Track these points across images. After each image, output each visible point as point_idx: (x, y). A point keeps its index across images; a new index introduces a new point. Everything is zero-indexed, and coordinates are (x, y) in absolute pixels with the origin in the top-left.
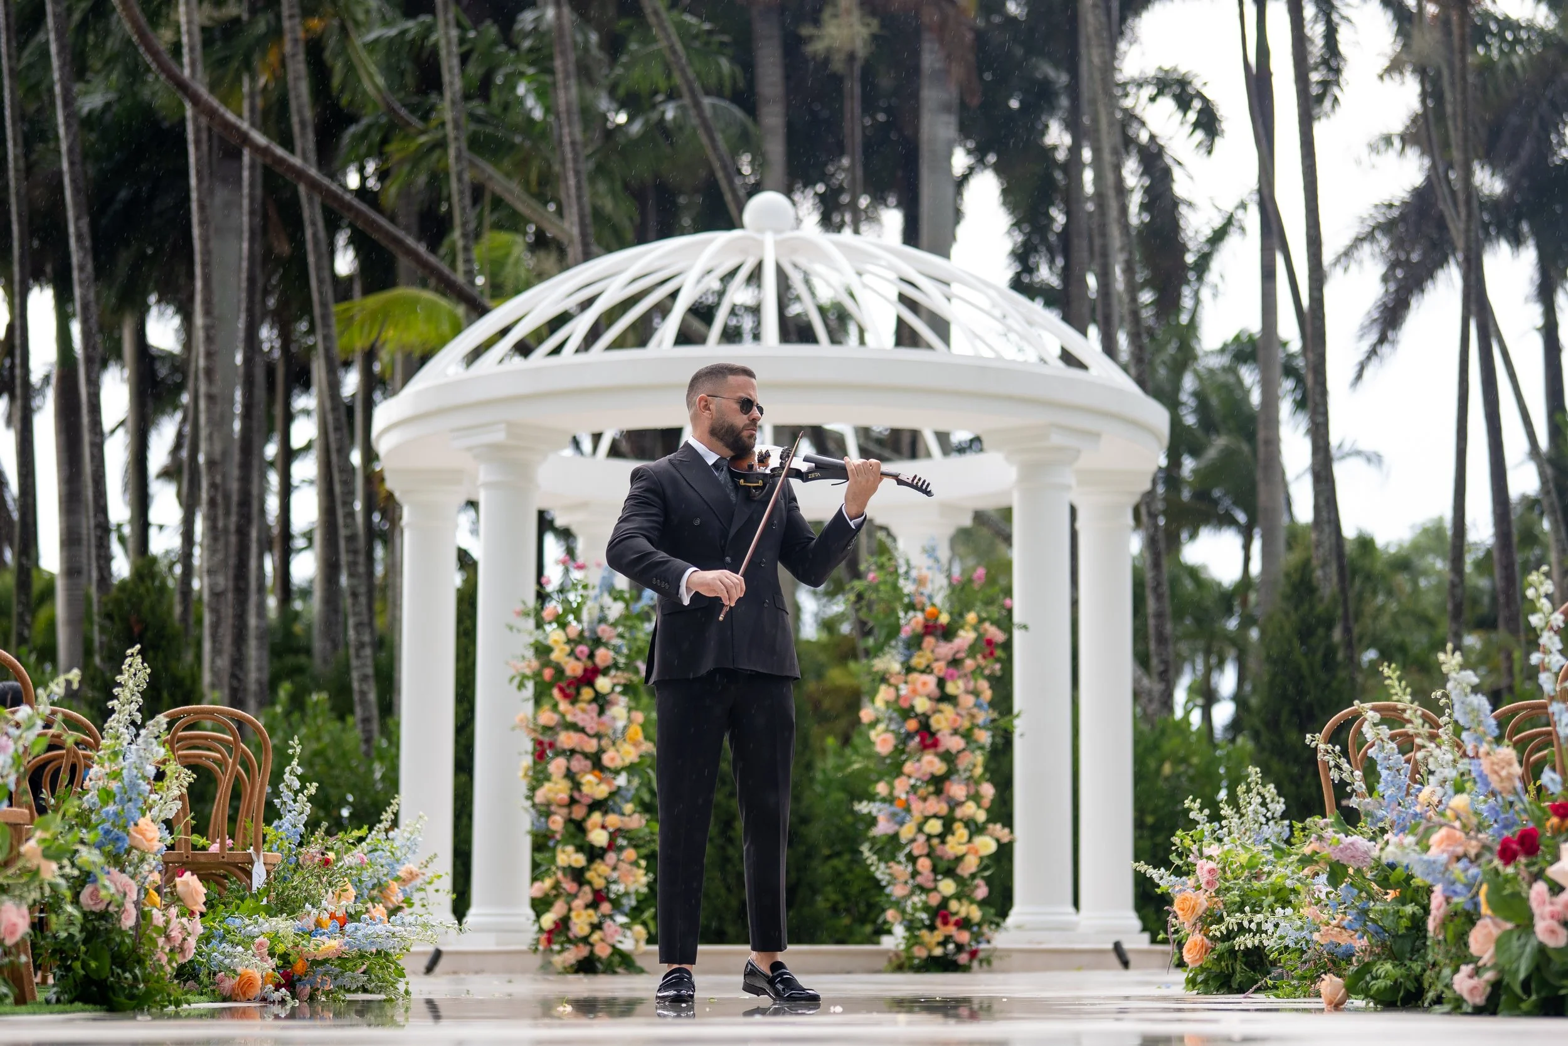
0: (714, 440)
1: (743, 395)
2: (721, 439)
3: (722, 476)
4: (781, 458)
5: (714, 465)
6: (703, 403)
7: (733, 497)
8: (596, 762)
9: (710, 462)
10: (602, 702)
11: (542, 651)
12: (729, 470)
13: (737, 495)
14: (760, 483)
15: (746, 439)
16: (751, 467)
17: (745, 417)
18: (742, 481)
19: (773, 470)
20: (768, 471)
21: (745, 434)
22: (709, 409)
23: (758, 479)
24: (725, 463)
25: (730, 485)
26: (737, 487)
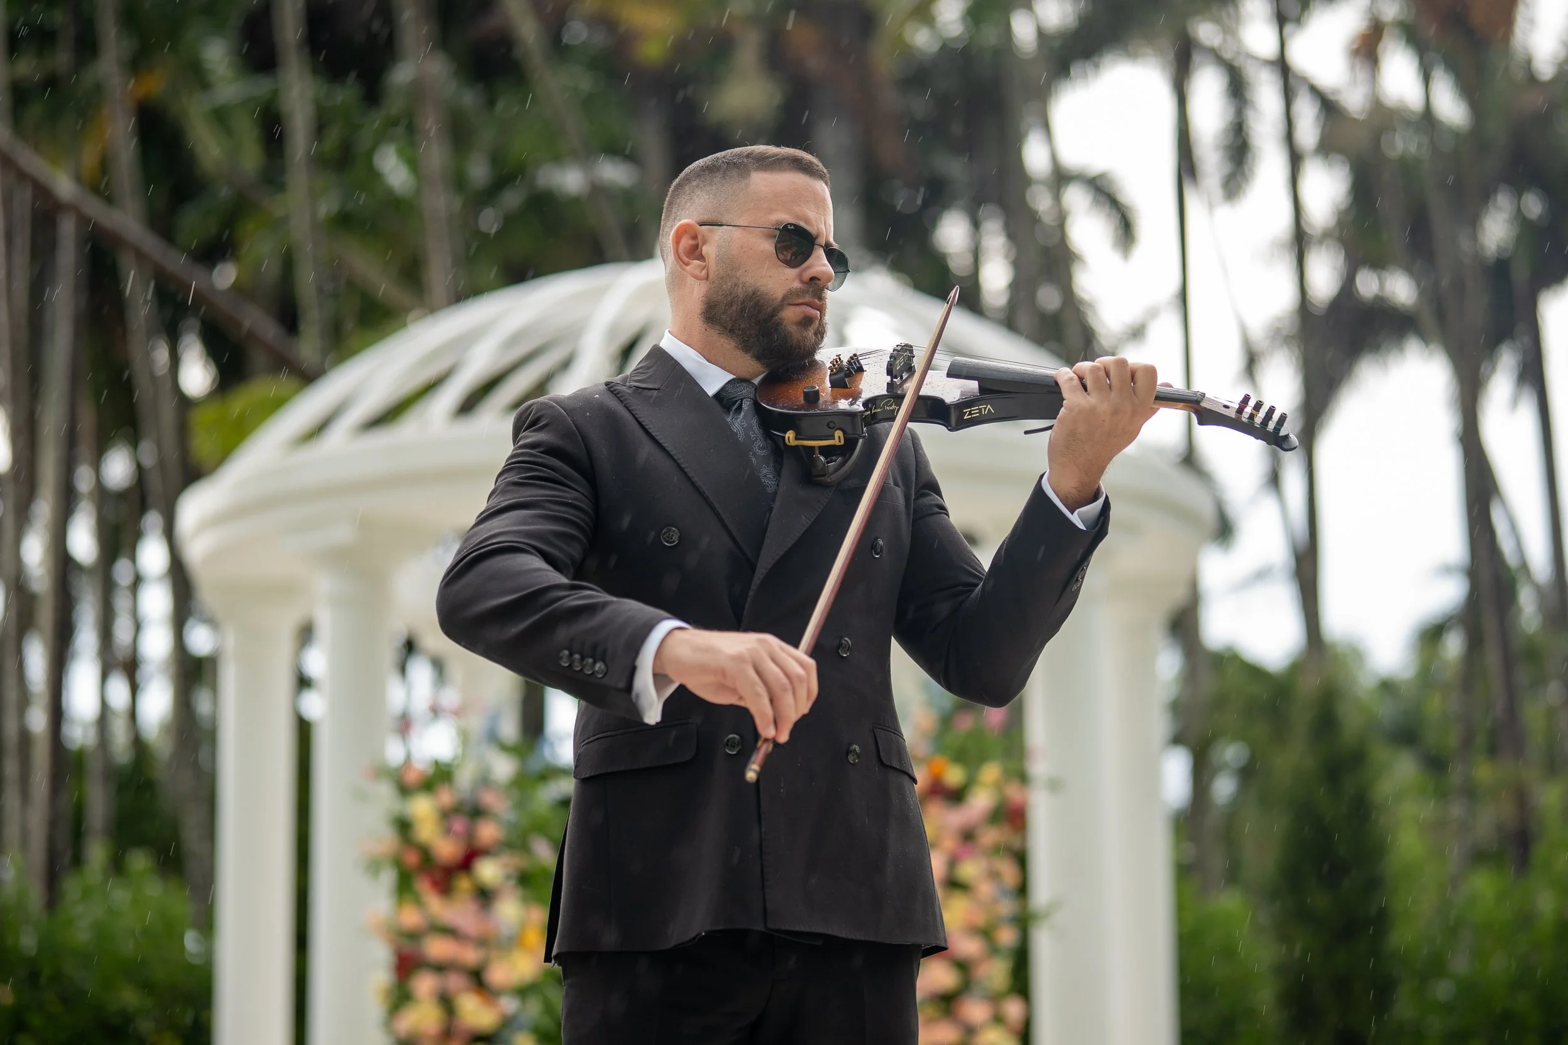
0: (714, 334)
1: (785, 217)
2: (730, 330)
3: (742, 423)
4: (890, 372)
5: (718, 396)
6: (686, 242)
7: (766, 473)
8: (477, 979)
9: (711, 390)
10: (485, 896)
11: (404, 826)
12: (758, 409)
13: (778, 473)
14: (838, 439)
15: (793, 329)
16: (813, 398)
17: (791, 273)
18: (790, 435)
19: (870, 403)
20: (859, 407)
21: (790, 314)
22: (701, 257)
23: (831, 427)
24: (745, 391)
25: (759, 449)
26: (779, 450)
